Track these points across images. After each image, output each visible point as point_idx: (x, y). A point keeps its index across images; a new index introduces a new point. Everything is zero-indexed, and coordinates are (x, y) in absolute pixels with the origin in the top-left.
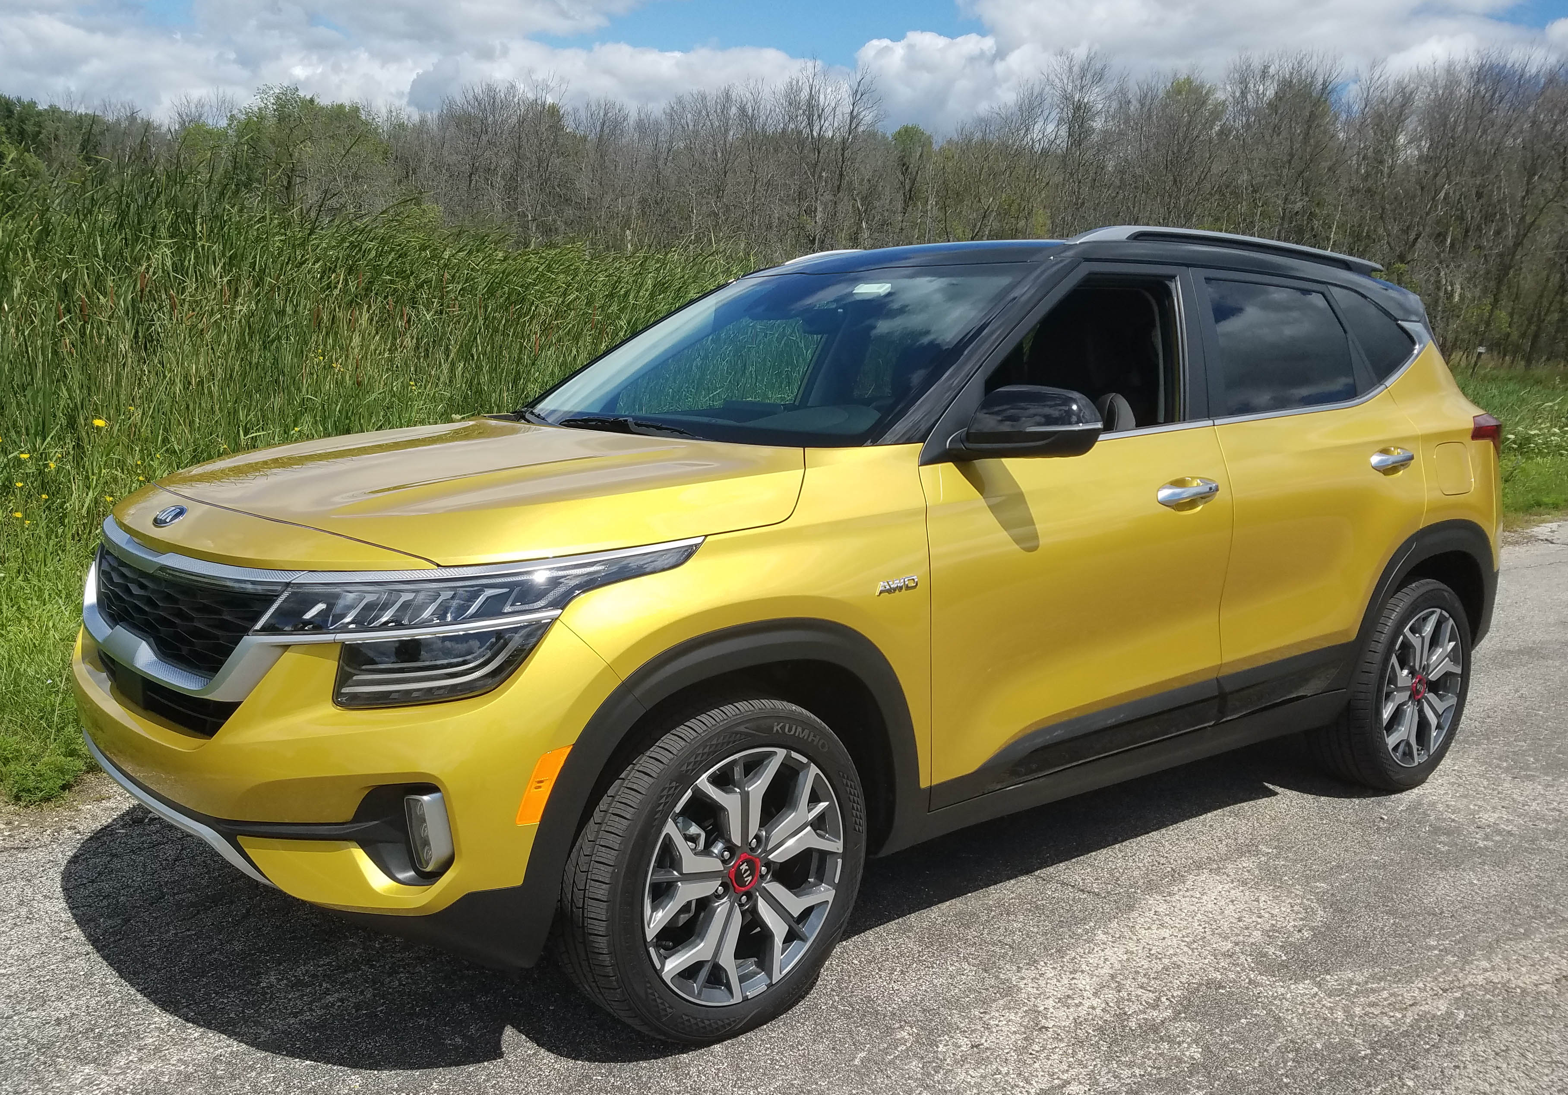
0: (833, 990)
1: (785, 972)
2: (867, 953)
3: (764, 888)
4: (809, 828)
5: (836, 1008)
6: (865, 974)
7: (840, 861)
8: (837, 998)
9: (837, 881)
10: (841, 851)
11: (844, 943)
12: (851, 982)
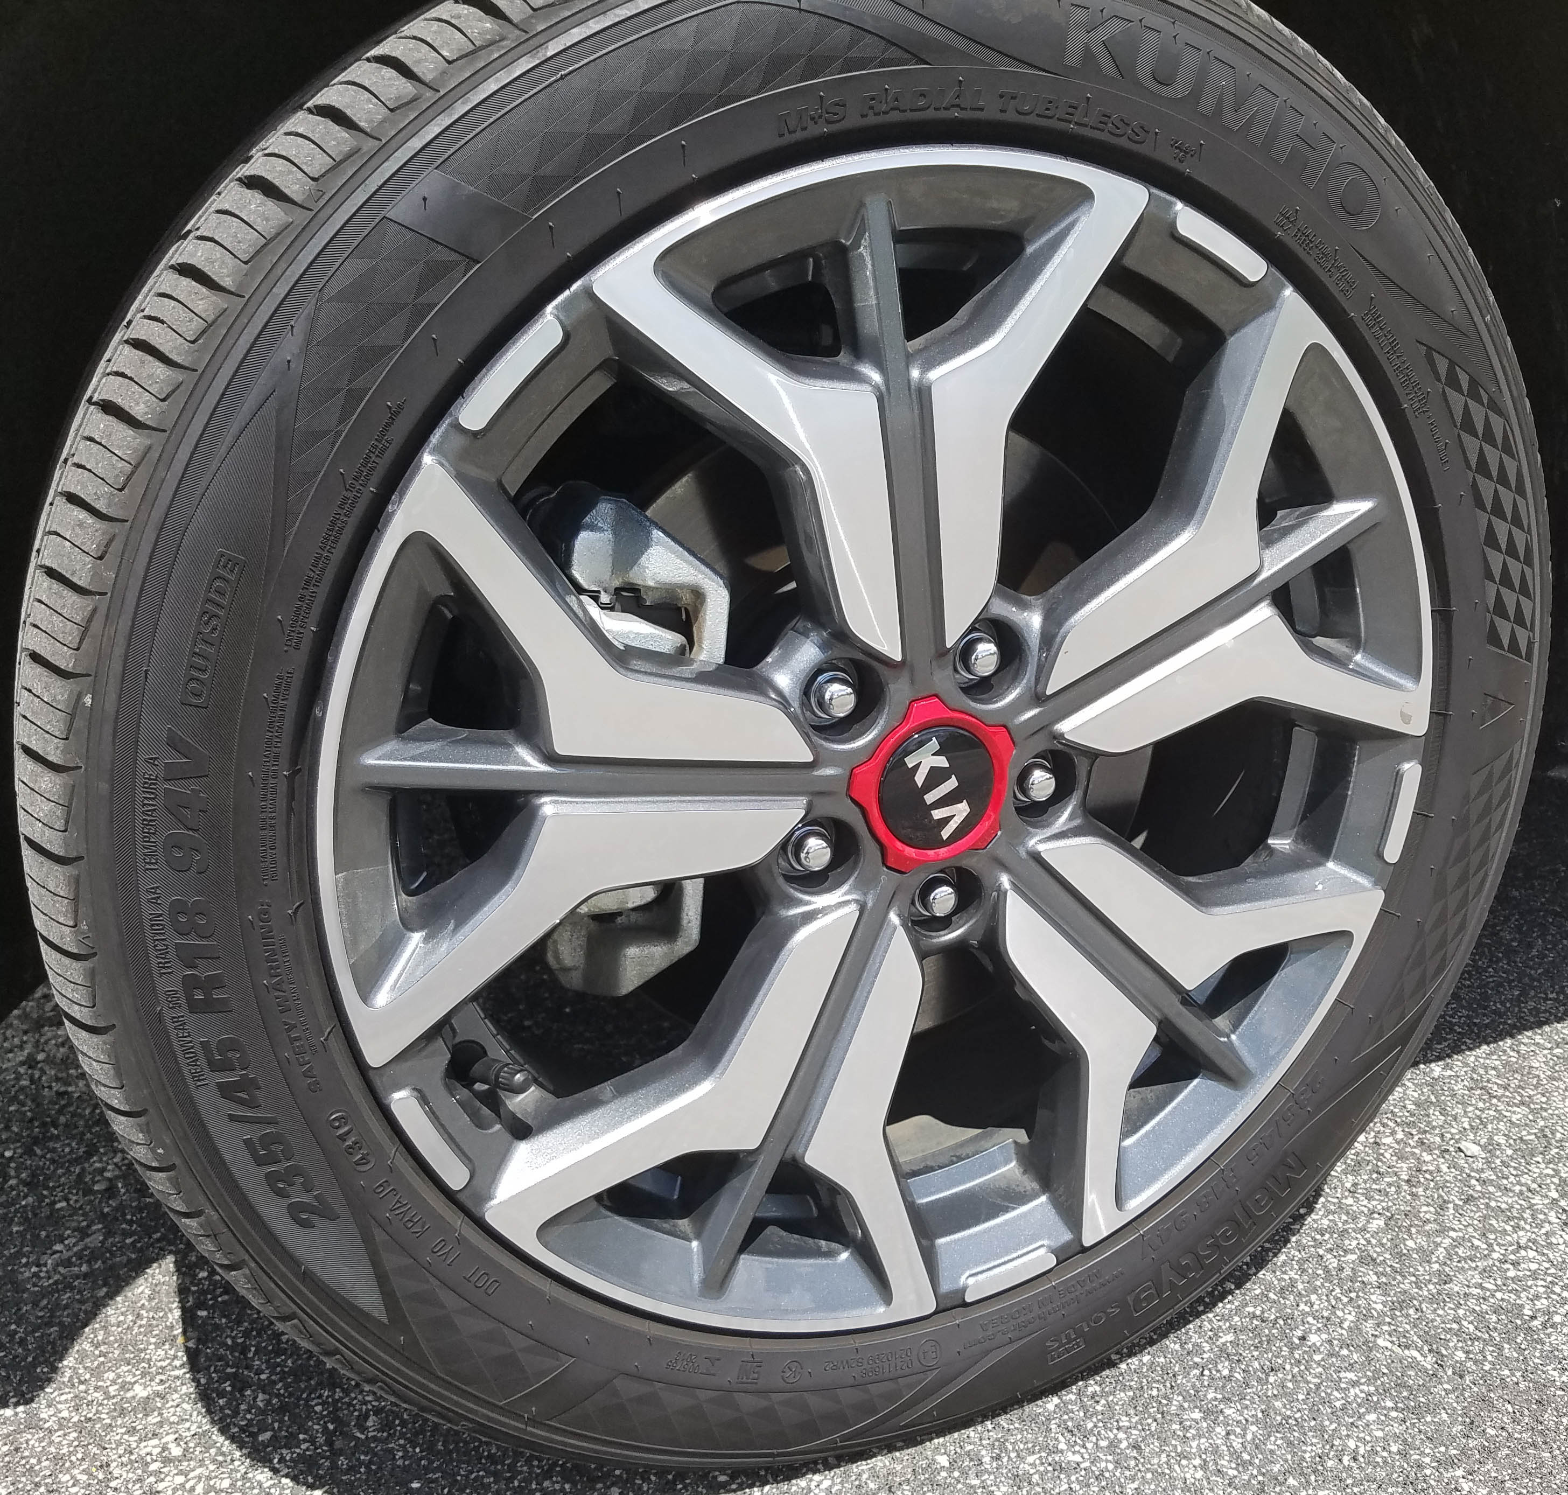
0: (1367, 1260)
1: (1136, 1204)
2: (1518, 1114)
3: (1037, 857)
4: (1264, 612)
5: (1369, 1347)
6: (1505, 1201)
7: (1412, 771)
8: (1377, 1301)
9: (1393, 851)
10: (1419, 725)
11: (1437, 1069)
12: (1443, 1230)
